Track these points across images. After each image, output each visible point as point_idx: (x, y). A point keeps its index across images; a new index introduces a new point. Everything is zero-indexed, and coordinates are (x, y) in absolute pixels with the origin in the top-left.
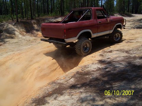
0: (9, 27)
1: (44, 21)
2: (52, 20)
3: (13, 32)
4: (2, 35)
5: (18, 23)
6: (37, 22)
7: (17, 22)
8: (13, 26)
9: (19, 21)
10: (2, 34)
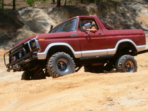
0: (38, 16)
1: (116, 8)
2: (136, 6)
3: (42, 28)
4: (20, 32)
5: (59, 9)
6: (98, 9)
7: (57, 6)
8: (49, 14)
9: (61, 5)
10: (20, 30)
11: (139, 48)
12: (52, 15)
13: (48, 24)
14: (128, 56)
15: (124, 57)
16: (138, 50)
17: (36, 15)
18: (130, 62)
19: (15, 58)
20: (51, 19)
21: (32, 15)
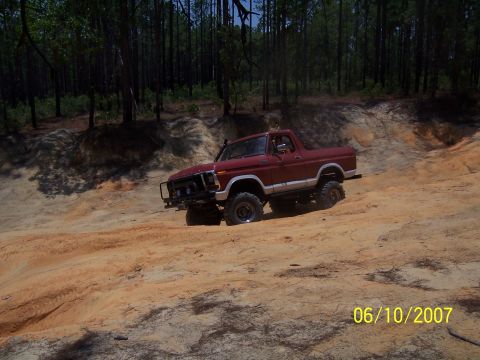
7: (225, 114)
11: (346, 174)
12: (214, 130)
13: (201, 142)
14: (334, 182)
15: (328, 185)
16: (346, 176)
17: (191, 128)
18: (337, 192)
19: (179, 193)
20: (210, 135)
21: (186, 128)
